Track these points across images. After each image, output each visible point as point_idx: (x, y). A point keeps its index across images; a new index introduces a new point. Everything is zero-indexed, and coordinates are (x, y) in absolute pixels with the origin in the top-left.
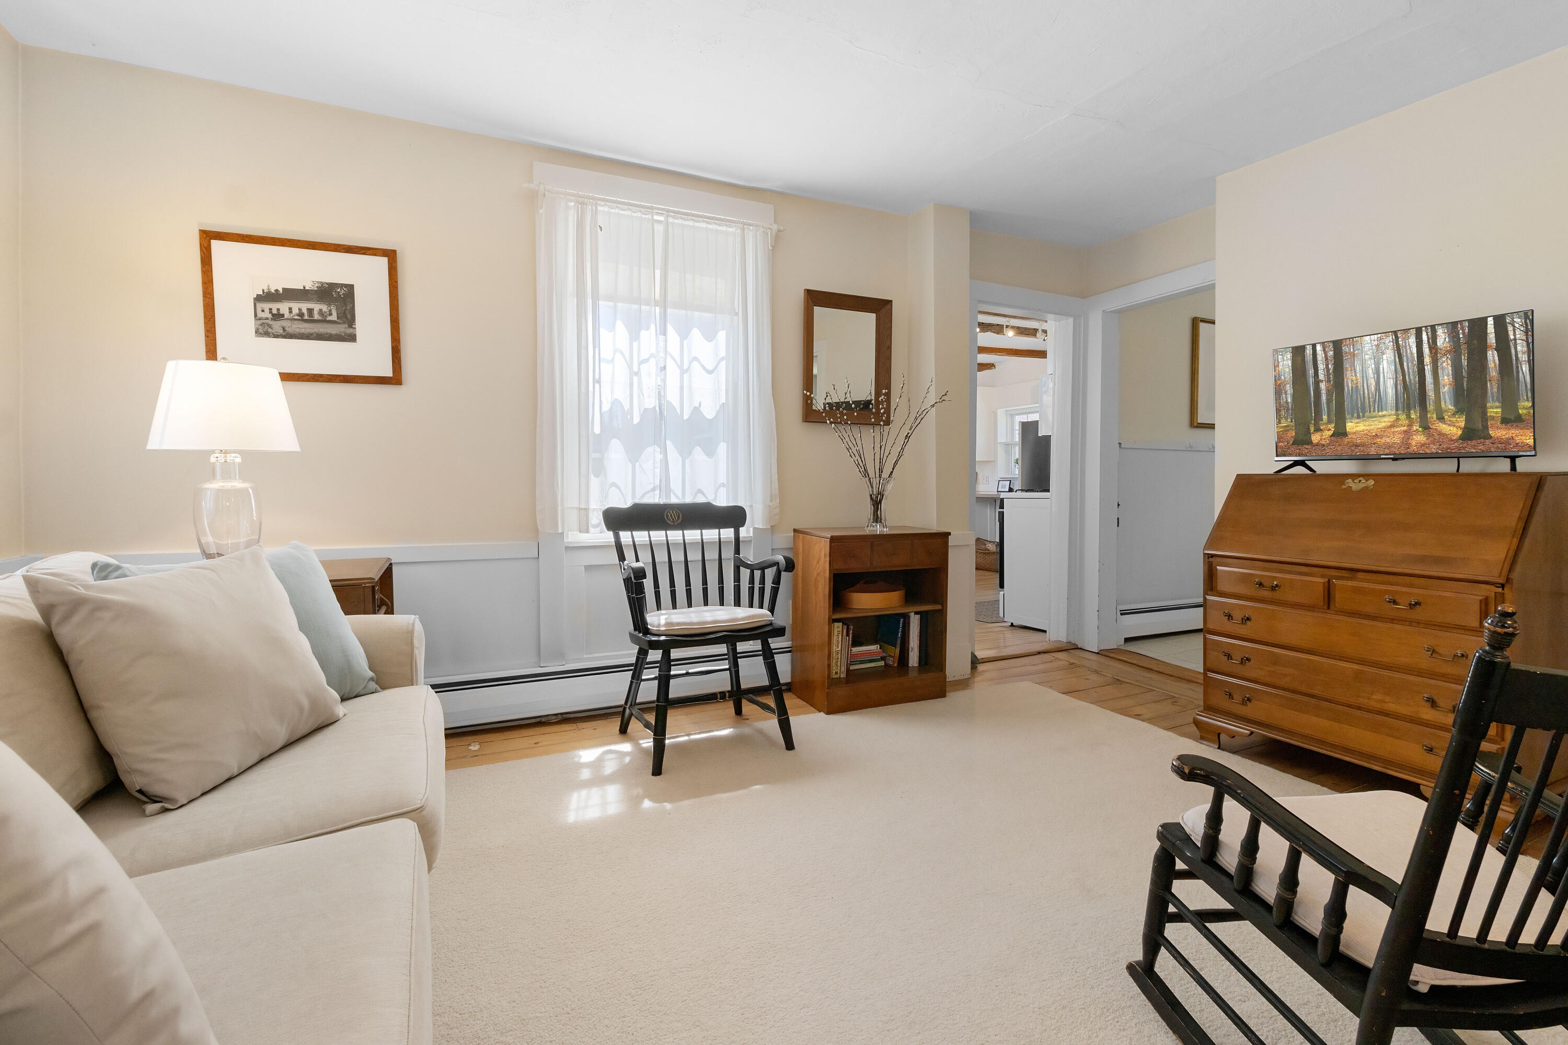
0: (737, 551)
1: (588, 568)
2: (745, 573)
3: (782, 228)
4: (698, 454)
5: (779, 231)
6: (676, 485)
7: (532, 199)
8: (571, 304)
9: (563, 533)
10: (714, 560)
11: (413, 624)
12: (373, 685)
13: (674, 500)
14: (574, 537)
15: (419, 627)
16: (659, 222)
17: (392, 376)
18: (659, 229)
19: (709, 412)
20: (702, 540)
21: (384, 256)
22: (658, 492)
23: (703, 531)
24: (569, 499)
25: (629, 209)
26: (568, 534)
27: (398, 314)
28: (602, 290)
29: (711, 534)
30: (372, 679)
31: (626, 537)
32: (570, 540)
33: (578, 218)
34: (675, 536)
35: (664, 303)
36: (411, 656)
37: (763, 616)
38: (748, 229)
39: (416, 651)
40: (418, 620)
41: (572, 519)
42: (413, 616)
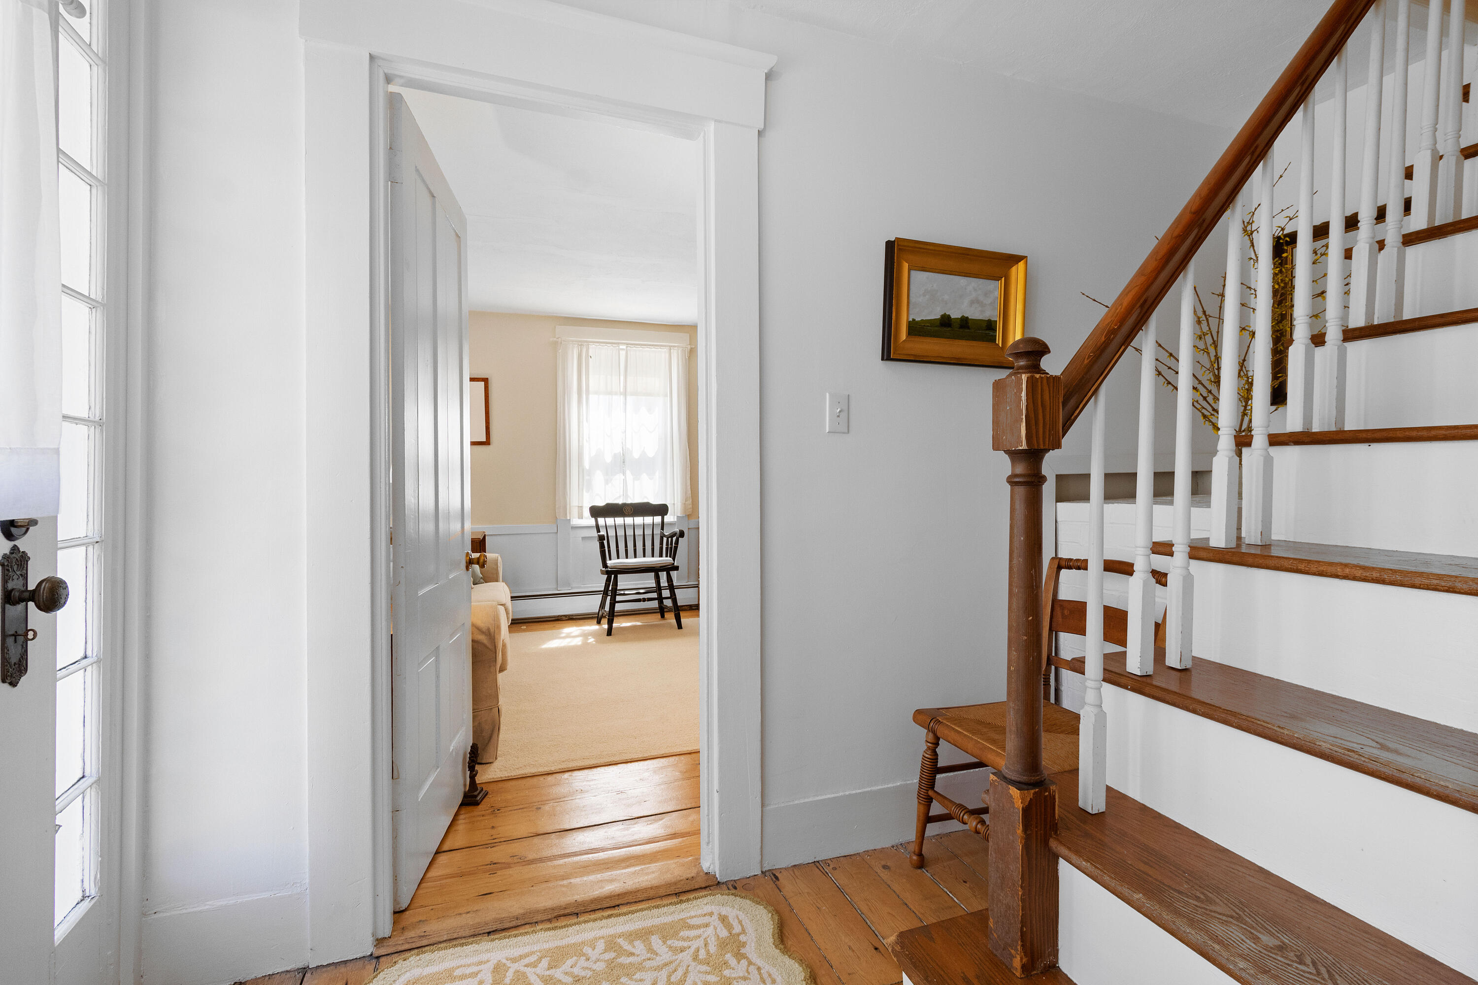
0: (662, 528)
1: (583, 538)
2: (665, 539)
3: (693, 347)
4: (644, 476)
5: (691, 348)
6: (630, 493)
7: (555, 345)
8: (575, 397)
9: (570, 520)
10: (650, 535)
11: (498, 557)
12: (482, 580)
13: (629, 501)
14: (576, 522)
15: (499, 558)
16: (623, 349)
17: (485, 440)
18: (623, 353)
19: (651, 454)
20: (644, 523)
21: (482, 381)
22: (622, 497)
23: (645, 518)
24: (574, 500)
25: (606, 345)
26: (572, 520)
27: (489, 410)
28: (591, 389)
29: (648, 520)
30: (481, 578)
31: (601, 521)
32: (574, 523)
33: (578, 353)
34: (629, 520)
35: (625, 394)
36: (497, 570)
37: (669, 560)
38: (674, 349)
39: (499, 568)
40: (499, 557)
41: (575, 512)
42: (497, 554)
